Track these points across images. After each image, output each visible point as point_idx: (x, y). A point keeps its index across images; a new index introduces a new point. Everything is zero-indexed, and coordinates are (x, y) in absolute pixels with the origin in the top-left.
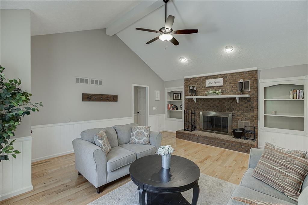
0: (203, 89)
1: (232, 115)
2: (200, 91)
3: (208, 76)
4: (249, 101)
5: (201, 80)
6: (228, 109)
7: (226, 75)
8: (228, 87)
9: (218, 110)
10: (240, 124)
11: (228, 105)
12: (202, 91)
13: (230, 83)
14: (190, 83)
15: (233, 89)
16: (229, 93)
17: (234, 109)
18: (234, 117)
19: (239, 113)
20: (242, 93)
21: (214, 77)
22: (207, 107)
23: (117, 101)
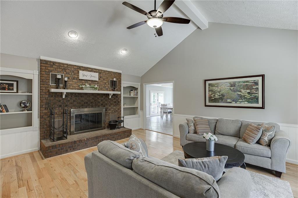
0: (74, 80)
1: (106, 110)
2: (70, 83)
3: (82, 67)
4: (117, 97)
5: (73, 69)
6: (102, 104)
7: (100, 71)
8: (102, 83)
9: (92, 107)
10: (112, 117)
11: (102, 101)
12: (73, 83)
13: (104, 80)
14: (52, 69)
15: (106, 85)
16: (102, 89)
17: (106, 104)
18: (106, 111)
19: (110, 108)
20: (113, 90)
21: (89, 69)
22: (80, 103)
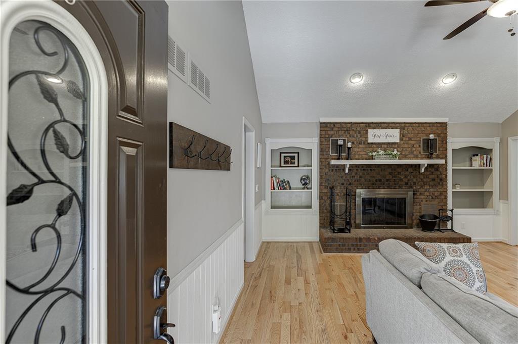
0: (361, 146)
1: (414, 194)
2: (355, 149)
3: (372, 123)
4: (437, 170)
5: (358, 129)
6: (407, 184)
7: (403, 125)
8: (406, 146)
9: (389, 187)
10: (425, 207)
11: (406, 177)
12: (359, 150)
13: (410, 139)
15: (414, 149)
16: (407, 157)
17: (415, 183)
18: (415, 197)
19: (422, 190)
20: (430, 157)
21: (383, 125)
22: (369, 180)
23: (230, 170)
